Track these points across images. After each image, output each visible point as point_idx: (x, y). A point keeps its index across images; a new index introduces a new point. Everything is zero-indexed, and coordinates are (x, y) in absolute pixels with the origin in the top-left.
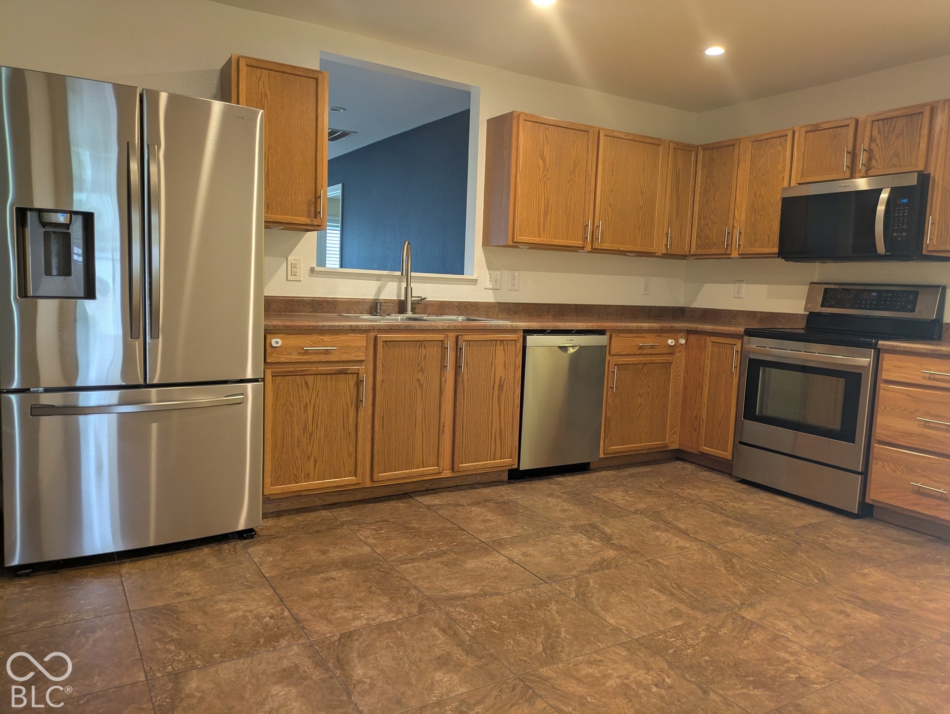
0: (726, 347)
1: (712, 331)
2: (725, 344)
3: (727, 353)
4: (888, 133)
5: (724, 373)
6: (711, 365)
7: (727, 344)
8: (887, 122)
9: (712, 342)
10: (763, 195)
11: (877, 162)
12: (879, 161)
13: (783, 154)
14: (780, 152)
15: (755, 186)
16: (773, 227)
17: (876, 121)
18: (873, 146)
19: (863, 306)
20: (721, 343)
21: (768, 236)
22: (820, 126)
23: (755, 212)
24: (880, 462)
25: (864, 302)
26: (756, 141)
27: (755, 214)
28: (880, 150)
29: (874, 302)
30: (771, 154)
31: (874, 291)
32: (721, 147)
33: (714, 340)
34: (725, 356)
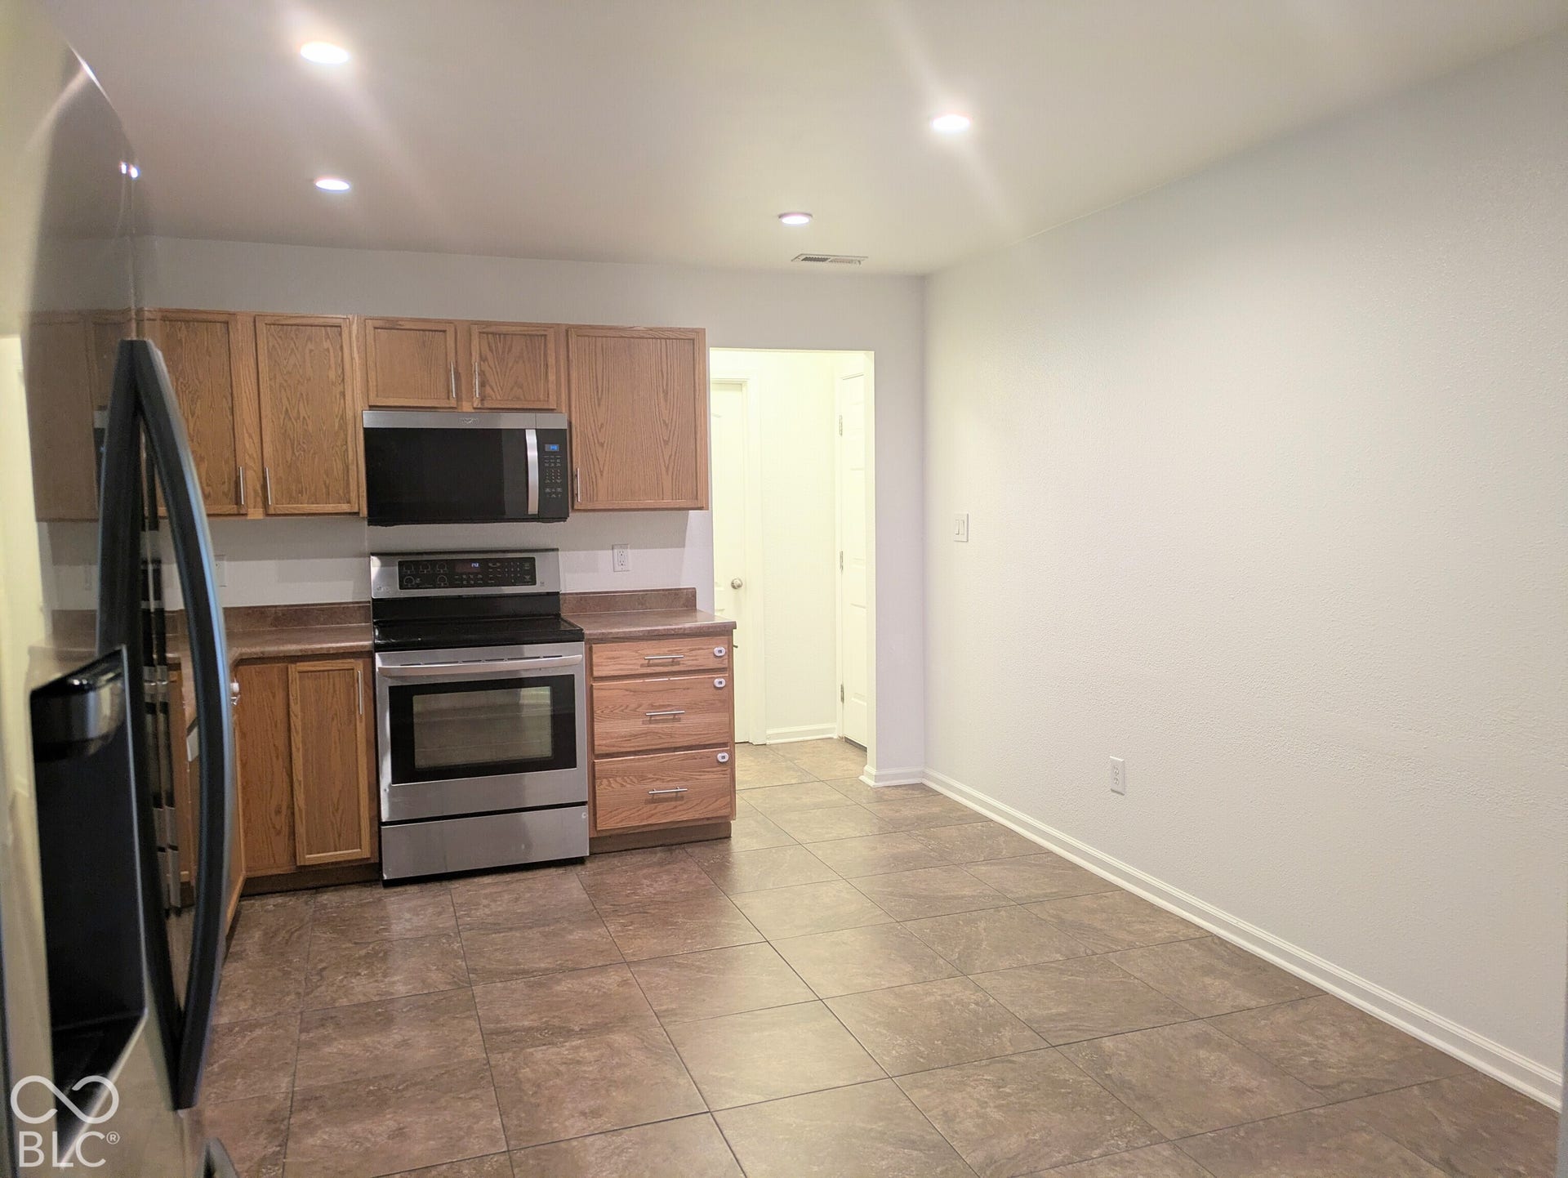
0: (331, 677)
1: (300, 654)
2: (328, 671)
3: (334, 685)
4: (503, 352)
5: (333, 719)
6: (303, 710)
7: (332, 670)
8: (500, 337)
9: (299, 672)
10: (304, 418)
11: (493, 389)
12: (495, 389)
13: (335, 357)
14: (328, 350)
15: (285, 401)
16: (333, 470)
17: (484, 333)
18: (485, 367)
19: (465, 582)
20: (319, 671)
21: (325, 484)
22: (400, 323)
23: (293, 445)
24: (604, 780)
25: (464, 577)
26: (274, 324)
27: (293, 448)
28: (495, 373)
29: (480, 576)
30: (311, 351)
31: (475, 561)
32: (195, 320)
33: (301, 669)
34: (331, 690)
